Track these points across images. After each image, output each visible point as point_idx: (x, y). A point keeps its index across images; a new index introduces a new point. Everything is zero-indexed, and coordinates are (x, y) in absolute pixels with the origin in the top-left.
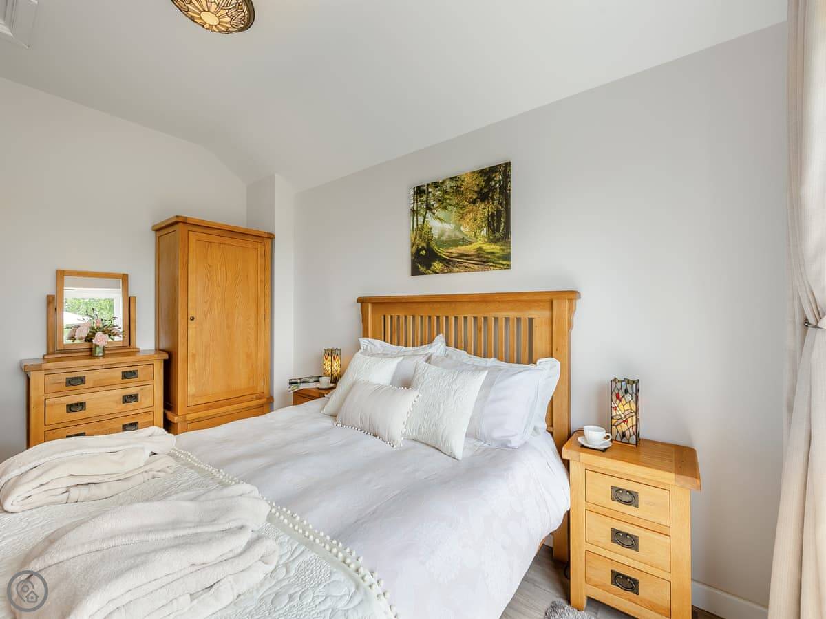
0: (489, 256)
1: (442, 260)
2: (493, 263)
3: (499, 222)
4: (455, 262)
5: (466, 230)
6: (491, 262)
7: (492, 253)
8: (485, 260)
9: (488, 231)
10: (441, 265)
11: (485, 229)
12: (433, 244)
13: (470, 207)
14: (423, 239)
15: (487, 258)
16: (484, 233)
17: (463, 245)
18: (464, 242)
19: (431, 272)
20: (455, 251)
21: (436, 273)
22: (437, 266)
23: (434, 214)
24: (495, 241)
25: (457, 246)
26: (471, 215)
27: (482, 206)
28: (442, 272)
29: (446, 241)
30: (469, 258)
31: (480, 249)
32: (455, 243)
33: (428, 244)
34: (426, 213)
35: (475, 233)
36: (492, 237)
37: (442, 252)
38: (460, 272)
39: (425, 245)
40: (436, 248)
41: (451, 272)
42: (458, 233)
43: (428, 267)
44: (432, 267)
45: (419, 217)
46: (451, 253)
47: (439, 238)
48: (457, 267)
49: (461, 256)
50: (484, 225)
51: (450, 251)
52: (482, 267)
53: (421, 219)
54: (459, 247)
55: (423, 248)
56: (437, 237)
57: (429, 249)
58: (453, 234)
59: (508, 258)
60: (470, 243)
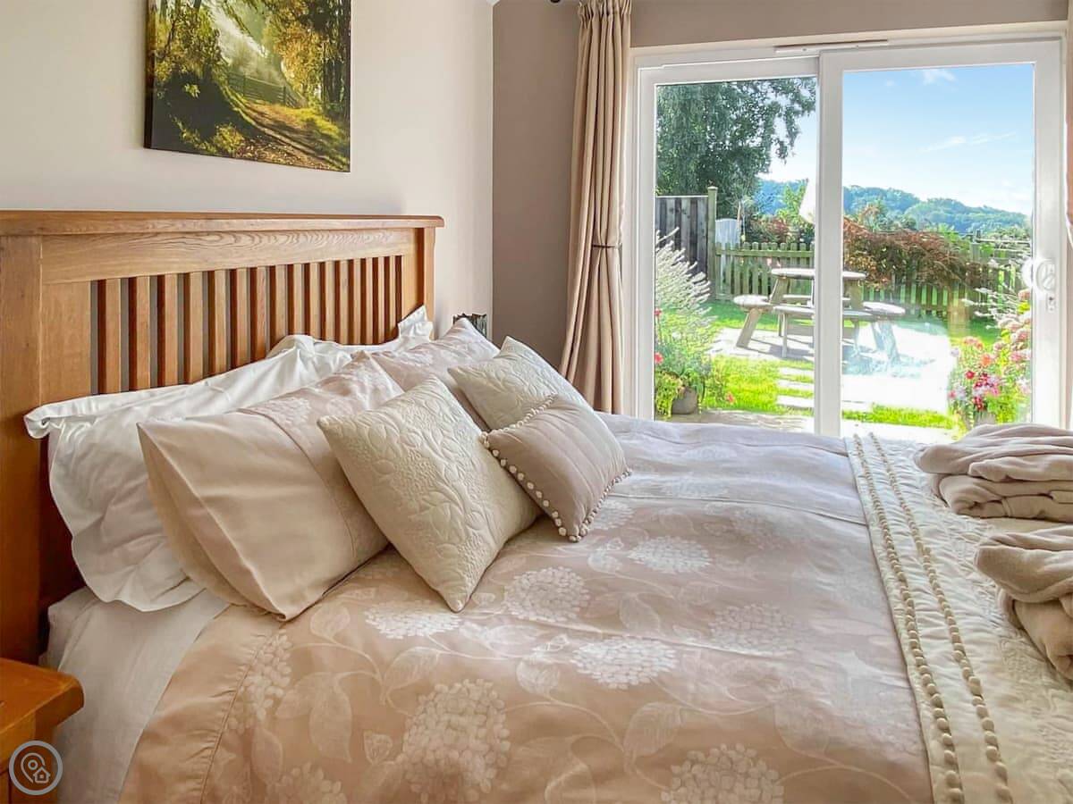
0: (326, 142)
1: (240, 125)
2: (331, 157)
3: (338, 87)
4: (269, 139)
5: (290, 73)
6: (327, 153)
7: (328, 137)
8: (319, 147)
9: (323, 94)
10: (239, 137)
11: (319, 86)
12: (220, 76)
13: (296, 28)
14: (196, 52)
15: (322, 144)
16: (318, 92)
17: (283, 104)
18: (284, 96)
19: (213, 150)
20: (271, 111)
21: (224, 153)
22: (229, 136)
24: (331, 115)
25: (273, 102)
26: (298, 46)
27: (315, 37)
28: (241, 154)
29: (250, 81)
30: (295, 135)
31: (311, 123)
33: (207, 71)
35: (305, 87)
36: (329, 107)
37: (240, 102)
38: (279, 163)
39: (200, 70)
40: (226, 89)
41: (260, 159)
42: (275, 73)
43: (208, 134)
44: (218, 137)
46: (262, 114)
47: (236, 66)
48: (273, 151)
49: (280, 127)
50: (318, 78)
51: (260, 108)
52: (313, 159)
54: (278, 107)
55: (191, 78)
56: (230, 61)
57: (208, 84)
58: (265, 70)
59: (346, 151)
60: (297, 106)
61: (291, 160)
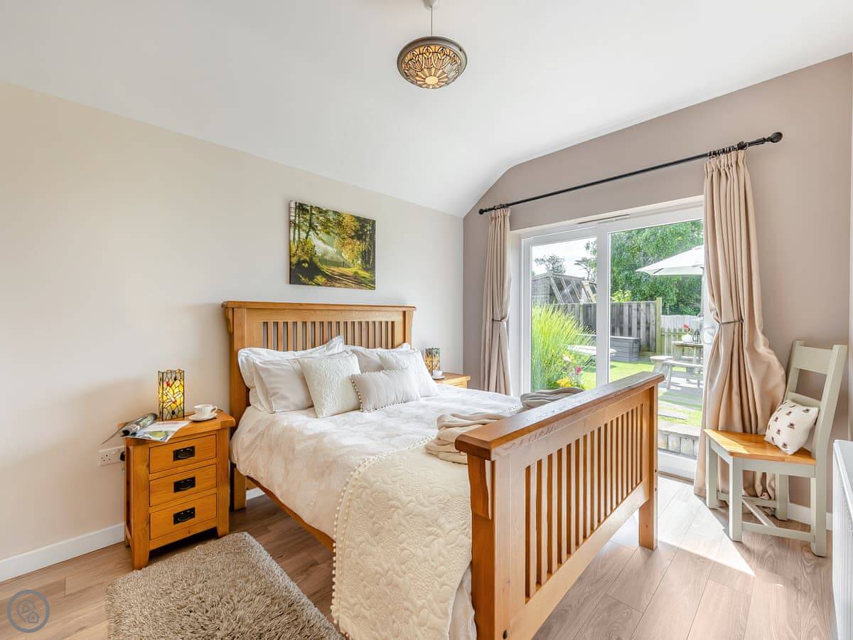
1: (325, 275)
2: (365, 285)
3: (369, 258)
4: (336, 279)
5: (346, 256)
6: (363, 283)
7: (364, 278)
8: (360, 281)
9: (362, 262)
10: (324, 279)
11: (360, 260)
12: (316, 260)
13: (349, 240)
14: (307, 253)
16: (360, 262)
17: (343, 267)
18: (344, 265)
19: (314, 284)
20: (337, 270)
21: (319, 285)
22: (319, 279)
23: (318, 234)
24: (366, 270)
25: (338, 266)
26: (350, 247)
27: (358, 243)
28: (325, 285)
29: (329, 261)
30: (348, 278)
31: (356, 273)
32: (338, 264)
33: (311, 259)
34: (309, 231)
35: (353, 261)
36: (364, 267)
37: (324, 268)
38: (341, 287)
39: (308, 259)
40: (319, 264)
41: (333, 286)
42: (339, 257)
43: (311, 279)
44: (315, 280)
45: (301, 232)
46: (333, 271)
47: (322, 256)
48: (338, 283)
49: (342, 275)
50: (359, 257)
51: (332, 269)
52: (358, 286)
53: (303, 235)
54: (341, 268)
55: (305, 261)
56: (320, 255)
57: (311, 263)
58: (335, 256)
59: (373, 282)
60: (349, 267)
61: (346, 286)
